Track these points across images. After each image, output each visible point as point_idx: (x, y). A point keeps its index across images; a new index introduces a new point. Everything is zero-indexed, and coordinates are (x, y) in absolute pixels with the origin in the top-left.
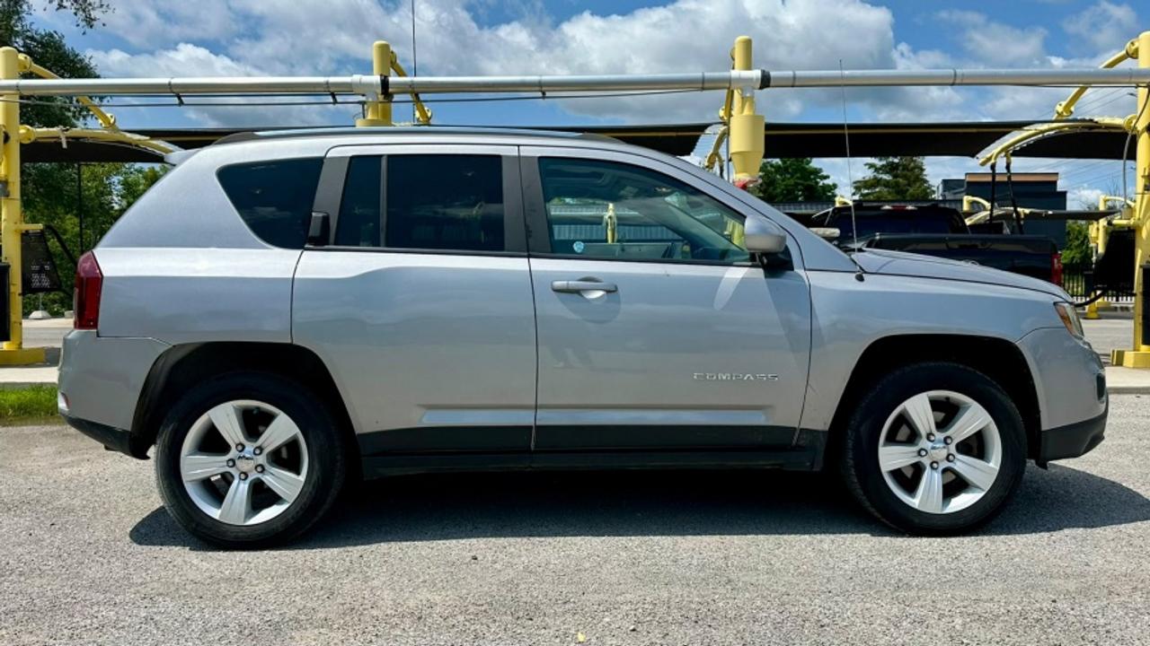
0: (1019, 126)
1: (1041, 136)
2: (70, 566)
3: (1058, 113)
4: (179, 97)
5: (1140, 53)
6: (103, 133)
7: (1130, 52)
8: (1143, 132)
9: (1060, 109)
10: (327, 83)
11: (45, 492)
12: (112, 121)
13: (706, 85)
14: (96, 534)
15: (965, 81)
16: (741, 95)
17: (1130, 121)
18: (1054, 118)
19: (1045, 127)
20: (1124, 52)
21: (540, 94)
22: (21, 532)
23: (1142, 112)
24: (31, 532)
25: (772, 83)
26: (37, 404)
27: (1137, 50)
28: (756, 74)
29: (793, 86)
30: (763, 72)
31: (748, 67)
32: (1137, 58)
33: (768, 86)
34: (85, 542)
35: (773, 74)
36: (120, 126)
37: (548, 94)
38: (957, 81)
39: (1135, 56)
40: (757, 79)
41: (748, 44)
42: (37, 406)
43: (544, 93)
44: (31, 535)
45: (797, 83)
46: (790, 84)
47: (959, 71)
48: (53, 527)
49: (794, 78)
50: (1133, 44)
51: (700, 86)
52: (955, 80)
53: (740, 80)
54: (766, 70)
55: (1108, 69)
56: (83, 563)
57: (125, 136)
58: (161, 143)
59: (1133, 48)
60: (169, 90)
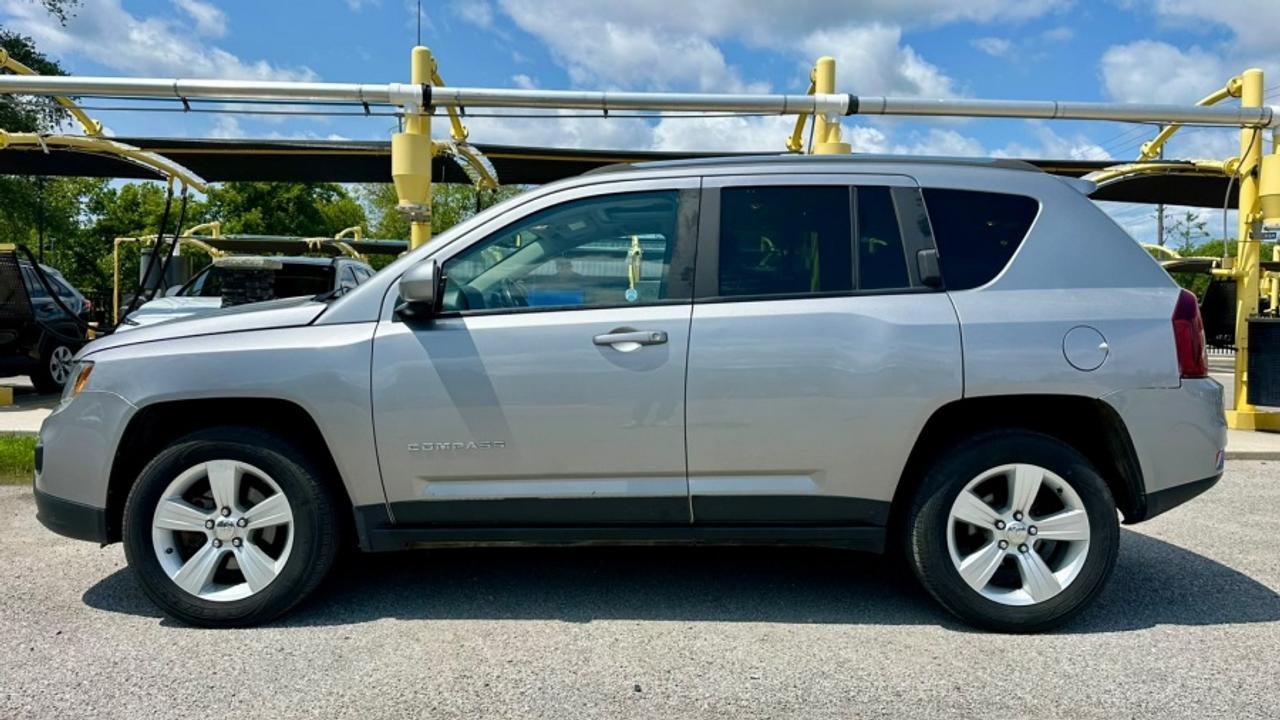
0: (1100, 166)
1: (1121, 177)
2: (96, 702)
3: (1143, 153)
4: (185, 102)
5: (1243, 91)
6: (87, 142)
7: (1232, 91)
8: (1246, 176)
9: (1145, 149)
10: (360, 92)
11: (39, 581)
12: (98, 128)
13: (788, 109)
14: (120, 647)
15: (1067, 115)
16: (825, 121)
17: (1231, 164)
18: (1138, 159)
19: (1127, 168)
20: (1225, 90)
21: (601, 112)
22: (19, 644)
23: (1246, 155)
24: (32, 644)
25: (860, 110)
26: (10, 457)
27: (1240, 89)
28: (844, 98)
29: (883, 113)
30: (851, 97)
31: (831, 90)
32: (1240, 96)
33: (856, 112)
34: (108, 661)
35: (860, 99)
36: (108, 133)
37: (610, 112)
38: (1059, 115)
39: (1237, 94)
40: (844, 104)
41: (832, 65)
42: (10, 461)
43: (606, 112)
44: (32, 649)
45: (887, 110)
46: (880, 110)
47: (1061, 104)
48: (61, 636)
49: (885, 104)
50: (1234, 81)
51: (782, 109)
52: (1056, 113)
53: (826, 104)
54: (854, 95)
55: (1206, 107)
56: (113, 697)
57: (112, 146)
58: (151, 155)
59: (1235, 86)
60: (173, 93)
